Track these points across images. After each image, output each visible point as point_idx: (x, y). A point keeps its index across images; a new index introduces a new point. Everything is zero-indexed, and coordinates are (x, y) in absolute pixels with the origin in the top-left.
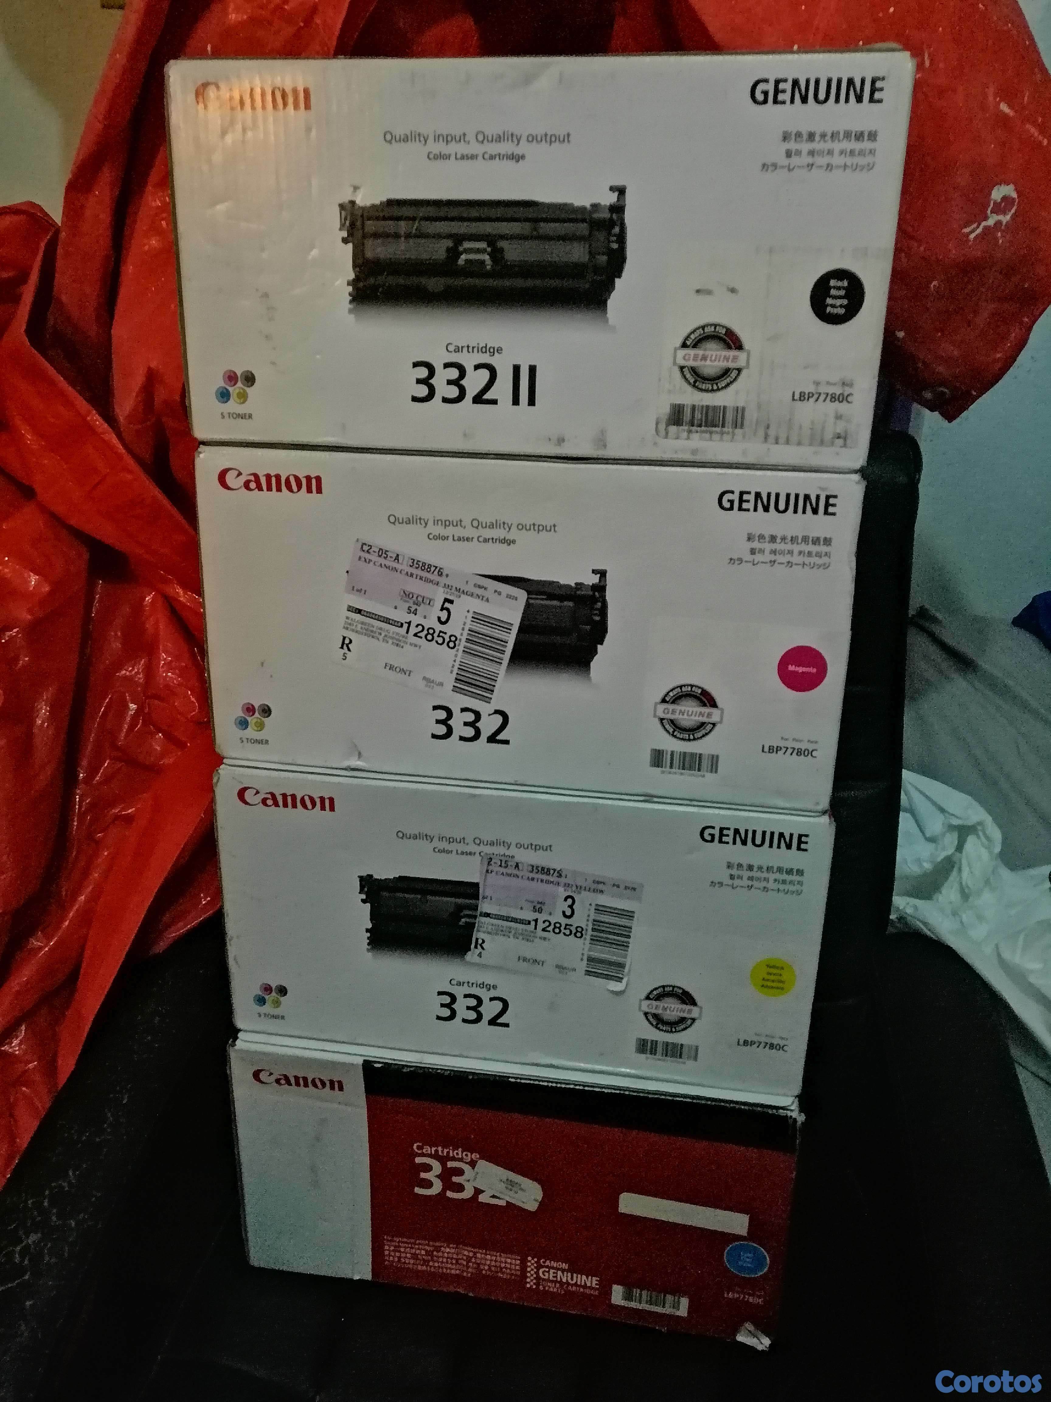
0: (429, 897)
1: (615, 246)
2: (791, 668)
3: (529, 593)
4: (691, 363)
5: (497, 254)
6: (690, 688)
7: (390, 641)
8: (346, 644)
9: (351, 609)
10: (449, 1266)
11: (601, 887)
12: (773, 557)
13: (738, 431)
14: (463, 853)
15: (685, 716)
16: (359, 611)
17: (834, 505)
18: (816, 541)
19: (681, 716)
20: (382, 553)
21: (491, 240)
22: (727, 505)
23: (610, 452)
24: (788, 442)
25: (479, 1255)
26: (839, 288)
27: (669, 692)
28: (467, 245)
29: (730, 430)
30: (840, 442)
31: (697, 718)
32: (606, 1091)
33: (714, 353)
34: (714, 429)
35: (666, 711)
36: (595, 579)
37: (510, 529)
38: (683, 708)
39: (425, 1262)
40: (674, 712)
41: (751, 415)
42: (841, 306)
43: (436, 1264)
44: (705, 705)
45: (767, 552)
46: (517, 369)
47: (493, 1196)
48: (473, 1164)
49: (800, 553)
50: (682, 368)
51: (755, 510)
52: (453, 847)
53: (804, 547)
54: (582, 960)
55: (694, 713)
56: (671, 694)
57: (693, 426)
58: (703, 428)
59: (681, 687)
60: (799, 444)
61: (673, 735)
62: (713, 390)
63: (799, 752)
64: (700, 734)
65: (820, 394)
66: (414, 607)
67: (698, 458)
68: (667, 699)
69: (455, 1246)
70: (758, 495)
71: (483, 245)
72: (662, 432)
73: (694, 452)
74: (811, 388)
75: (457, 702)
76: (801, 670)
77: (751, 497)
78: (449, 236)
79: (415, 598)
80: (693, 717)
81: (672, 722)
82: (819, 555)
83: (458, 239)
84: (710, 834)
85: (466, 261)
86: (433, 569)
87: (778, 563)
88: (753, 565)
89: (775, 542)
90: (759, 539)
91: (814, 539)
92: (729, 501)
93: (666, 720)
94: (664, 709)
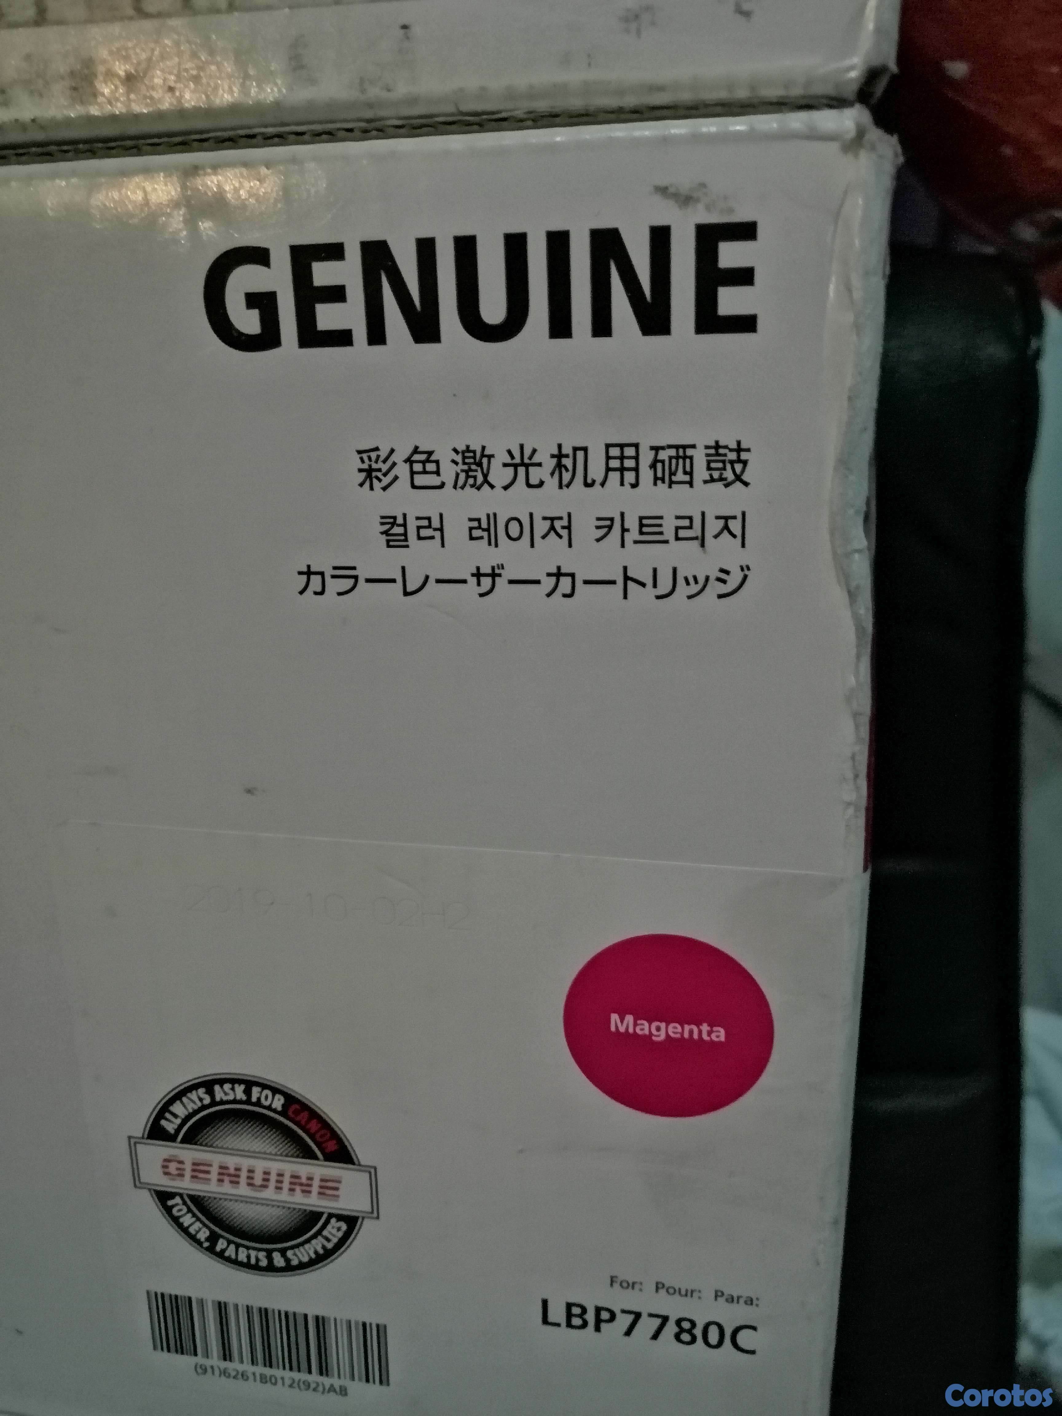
2: (617, 1023)
6: (240, 1089)
12: (483, 555)
15: (243, 1190)
17: (741, 276)
18: (674, 465)
19: (227, 1188)
22: (247, 321)
27: (171, 1101)
31: (284, 1196)
35: (173, 1167)
38: (231, 1162)
40: (199, 1170)
44: (308, 1154)
45: (457, 530)
49: (606, 525)
51: (376, 333)
53: (616, 498)
55: (273, 1178)
56: (178, 1108)
59: (209, 1085)
61: (211, 1250)
63: (686, 1333)
64: (305, 1254)
68: (170, 1126)
70: (378, 259)
76: (660, 1031)
77: (350, 273)
80: (269, 1193)
81: (200, 1205)
82: (692, 530)
87: (511, 582)
88: (406, 594)
89: (486, 481)
90: (413, 473)
91: (663, 455)
92: (253, 300)
93: (178, 1200)
94: (165, 1160)
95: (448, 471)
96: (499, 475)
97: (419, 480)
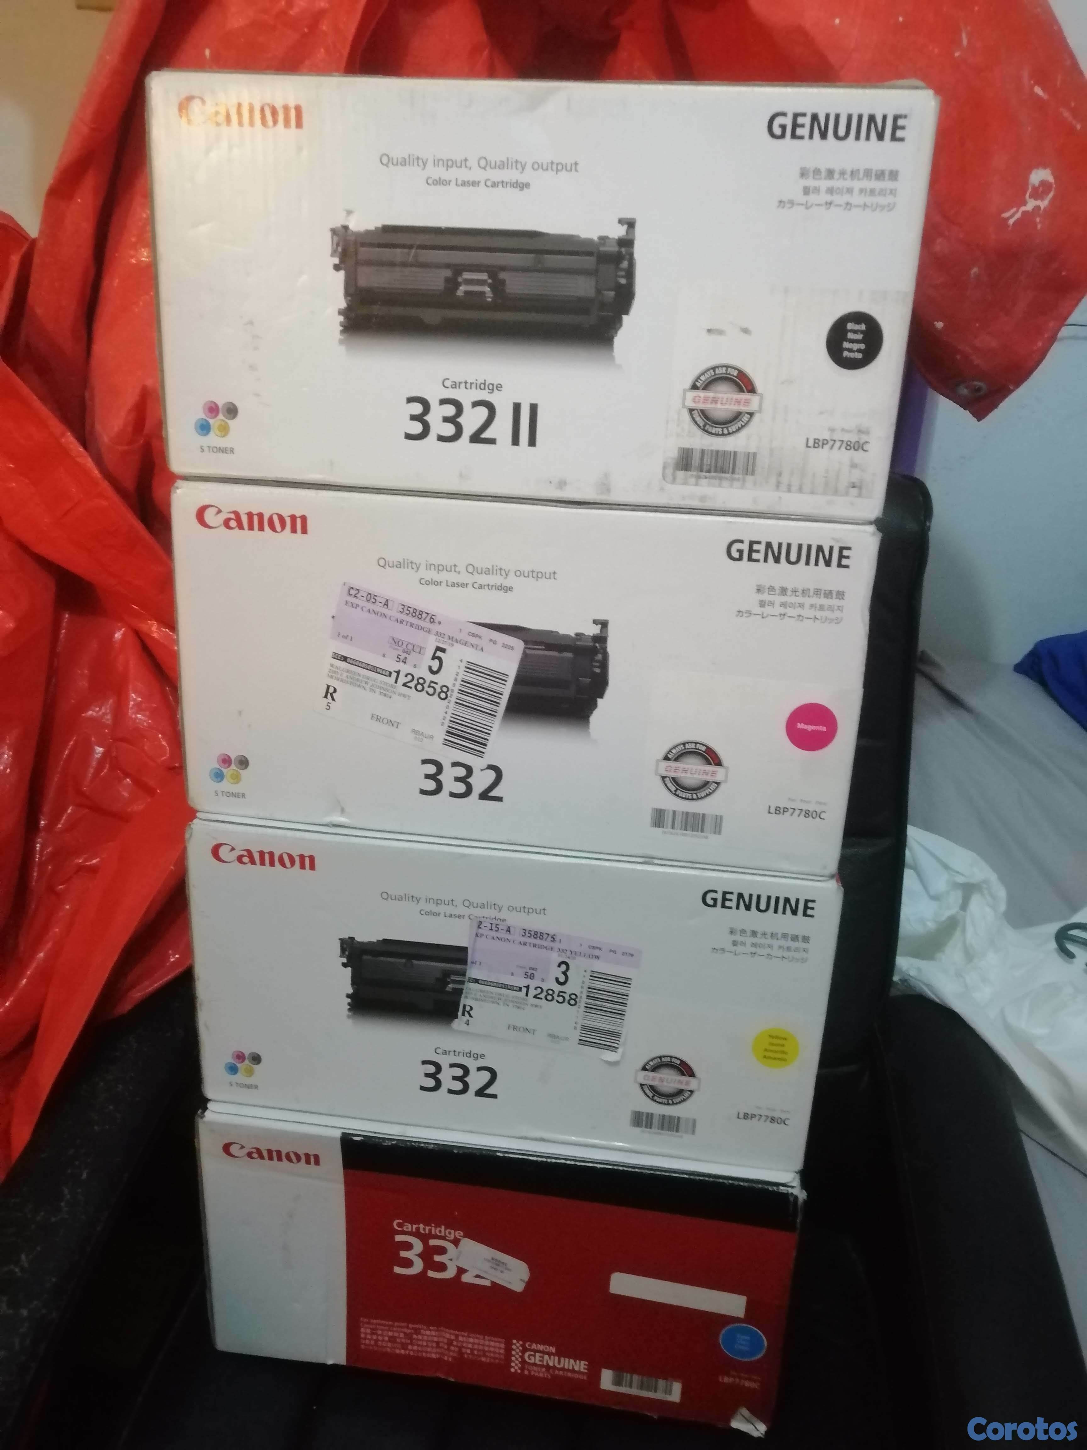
0: (415, 962)
1: (623, 281)
2: (800, 726)
3: (526, 642)
4: (701, 406)
5: (498, 286)
6: (694, 745)
7: (378, 691)
8: (330, 693)
9: (337, 657)
10: (429, 1349)
11: (597, 952)
12: (782, 610)
13: (750, 478)
14: (451, 916)
15: (688, 775)
16: (345, 659)
17: (848, 557)
18: (828, 594)
19: (684, 775)
20: (371, 598)
21: (493, 271)
22: (736, 555)
23: (615, 497)
24: (800, 490)
25: (461, 1339)
26: (855, 332)
27: (672, 749)
28: (467, 276)
29: (741, 476)
30: (854, 492)
31: (701, 777)
32: (599, 1166)
33: (725, 396)
34: (723, 475)
35: (668, 769)
36: (596, 630)
37: (507, 575)
38: (686, 766)
39: (404, 1346)
40: (676, 770)
41: (763, 462)
42: (859, 351)
43: (415, 1348)
44: (709, 764)
45: (777, 604)
46: (517, 407)
47: (478, 1276)
48: (456, 1242)
49: (812, 606)
50: (691, 411)
51: (766, 560)
52: (441, 909)
53: (815, 600)
54: (575, 1028)
55: (698, 771)
56: (674, 751)
57: (702, 471)
58: (713, 474)
59: (684, 744)
60: (812, 493)
61: (675, 794)
62: (723, 435)
63: (807, 814)
64: (703, 794)
65: (835, 441)
66: (403, 655)
67: (708, 505)
68: (670, 756)
69: (435, 1328)
70: (769, 545)
71: (484, 276)
72: (670, 477)
73: (703, 498)
74: (826, 435)
75: (447, 756)
76: (810, 728)
77: (762, 547)
78: (448, 266)
79: (404, 646)
80: (696, 776)
81: (674, 780)
82: (831, 608)
83: (458, 269)
84: (712, 899)
85: (466, 293)
86: (424, 615)
87: (788, 617)
88: (763, 618)
89: (786, 594)
90: (769, 591)
91: (826, 592)
92: (738, 551)
93: (668, 778)
94: (667, 766)
95: (778, 592)
96: (789, 593)
97: (770, 593)
